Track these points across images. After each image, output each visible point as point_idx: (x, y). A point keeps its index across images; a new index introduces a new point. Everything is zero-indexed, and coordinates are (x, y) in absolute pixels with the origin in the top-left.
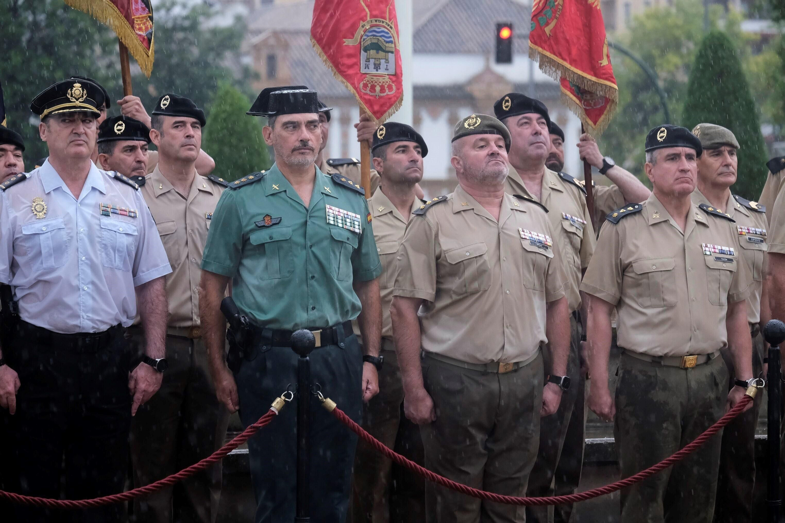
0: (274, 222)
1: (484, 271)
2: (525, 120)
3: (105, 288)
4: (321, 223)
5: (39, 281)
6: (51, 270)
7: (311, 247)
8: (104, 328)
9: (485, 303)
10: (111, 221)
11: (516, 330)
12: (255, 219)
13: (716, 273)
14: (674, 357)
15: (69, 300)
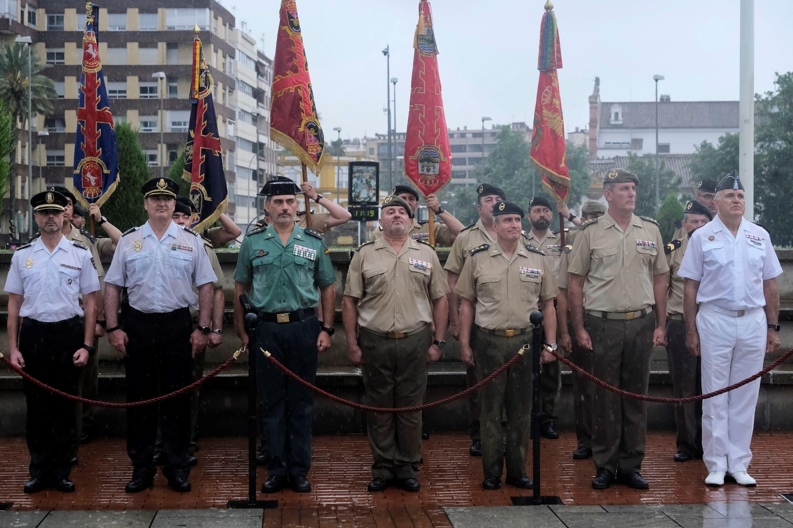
0: (264, 254)
1: (385, 282)
2: (489, 199)
3: (169, 288)
4: (290, 255)
5: (136, 285)
6: (141, 279)
7: (284, 268)
8: (170, 310)
9: (384, 300)
10: (177, 253)
11: (402, 315)
12: (256, 252)
13: (526, 284)
14: (499, 330)
15: (148, 295)
